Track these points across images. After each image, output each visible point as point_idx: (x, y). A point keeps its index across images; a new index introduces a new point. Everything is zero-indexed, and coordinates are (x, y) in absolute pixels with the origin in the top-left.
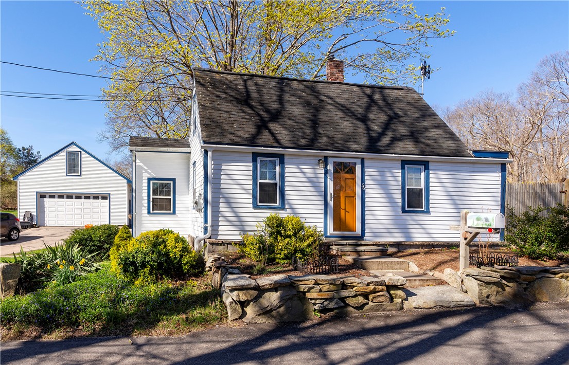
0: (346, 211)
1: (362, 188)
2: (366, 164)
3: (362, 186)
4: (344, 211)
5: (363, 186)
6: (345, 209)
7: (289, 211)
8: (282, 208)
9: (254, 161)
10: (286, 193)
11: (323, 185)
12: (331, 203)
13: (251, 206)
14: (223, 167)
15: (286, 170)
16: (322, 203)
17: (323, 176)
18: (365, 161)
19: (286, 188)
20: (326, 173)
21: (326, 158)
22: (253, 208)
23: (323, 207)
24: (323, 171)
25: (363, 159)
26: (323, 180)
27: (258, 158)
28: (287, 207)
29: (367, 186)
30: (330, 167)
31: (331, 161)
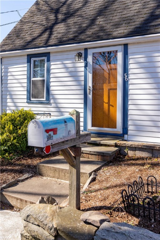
0: (109, 105)
1: (124, 79)
2: (130, 51)
3: (124, 76)
4: (107, 105)
5: (126, 77)
6: (109, 103)
7: (53, 105)
8: (48, 102)
9: (29, 61)
10: (52, 88)
11: (83, 78)
12: (90, 96)
13: (26, 101)
14: (10, 70)
15: (52, 67)
16: (82, 97)
17: (83, 69)
18: (129, 47)
19: (52, 84)
20: (86, 66)
21: (86, 50)
22: (27, 102)
23: (82, 101)
24: (83, 64)
25: (126, 46)
26: (83, 74)
27: (32, 59)
28: (52, 101)
29: (131, 77)
30: (90, 59)
31: (90, 52)
